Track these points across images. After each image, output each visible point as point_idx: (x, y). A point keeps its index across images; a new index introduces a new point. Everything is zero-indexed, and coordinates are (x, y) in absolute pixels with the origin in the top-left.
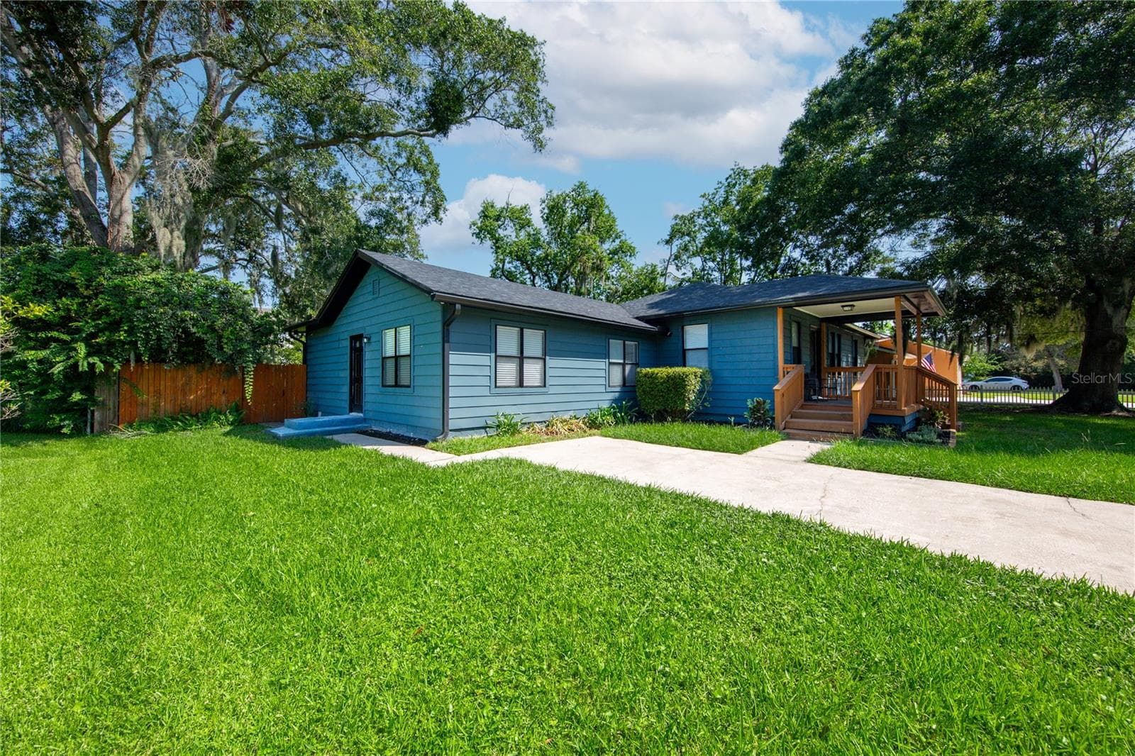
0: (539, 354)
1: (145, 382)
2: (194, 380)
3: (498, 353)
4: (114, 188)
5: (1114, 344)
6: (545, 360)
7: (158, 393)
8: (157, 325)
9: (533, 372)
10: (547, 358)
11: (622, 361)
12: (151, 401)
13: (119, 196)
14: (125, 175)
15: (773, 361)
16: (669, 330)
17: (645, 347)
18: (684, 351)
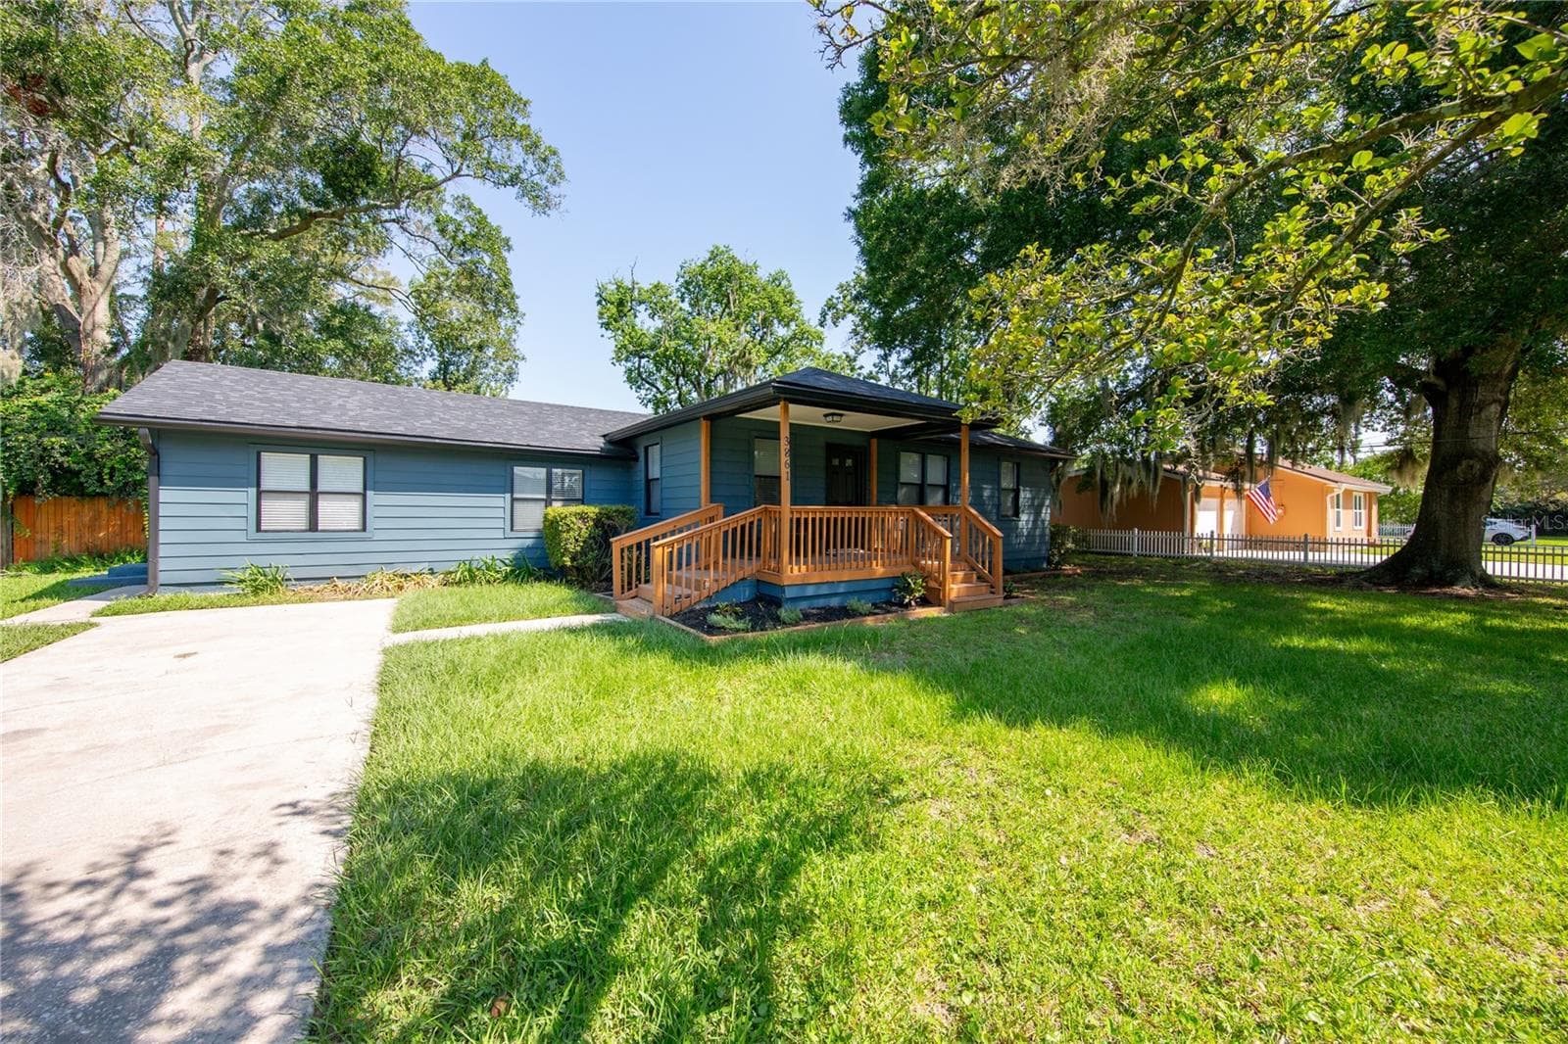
0: (360, 489)
1: (44, 517)
2: (104, 516)
3: (263, 487)
4: (84, 299)
5: (1472, 467)
6: (364, 496)
7: (60, 530)
8: (17, 455)
9: (339, 513)
10: (369, 493)
11: (544, 497)
12: (52, 538)
13: (90, 308)
14: (96, 284)
15: (699, 497)
16: (635, 453)
17: (602, 477)
18: (648, 482)
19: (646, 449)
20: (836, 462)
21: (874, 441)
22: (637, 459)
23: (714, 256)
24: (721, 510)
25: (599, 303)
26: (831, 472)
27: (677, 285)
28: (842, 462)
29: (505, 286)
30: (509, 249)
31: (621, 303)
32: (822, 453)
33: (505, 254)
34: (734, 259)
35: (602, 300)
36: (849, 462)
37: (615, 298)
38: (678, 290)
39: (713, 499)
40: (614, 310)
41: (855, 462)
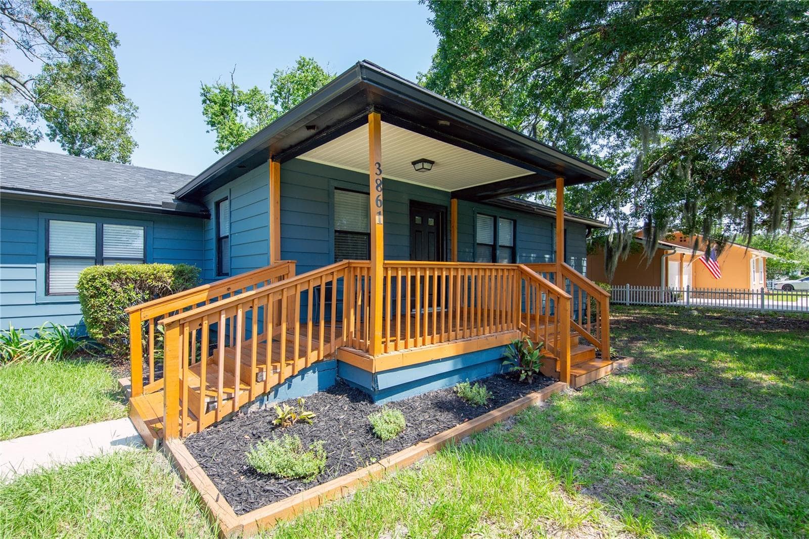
11: (92, 255)
15: (267, 254)
16: (208, 211)
17: (168, 235)
18: (220, 240)
19: (218, 204)
20: (418, 219)
21: (455, 201)
22: (208, 217)
23: (302, 65)
24: (293, 268)
25: (204, 102)
26: (415, 232)
27: (271, 91)
28: (425, 221)
29: (110, 74)
30: (117, 44)
31: (224, 104)
32: (406, 209)
33: (113, 48)
34: (317, 68)
35: (207, 99)
36: (431, 222)
37: (219, 99)
38: (272, 95)
39: (284, 254)
40: (217, 107)
41: (436, 222)
